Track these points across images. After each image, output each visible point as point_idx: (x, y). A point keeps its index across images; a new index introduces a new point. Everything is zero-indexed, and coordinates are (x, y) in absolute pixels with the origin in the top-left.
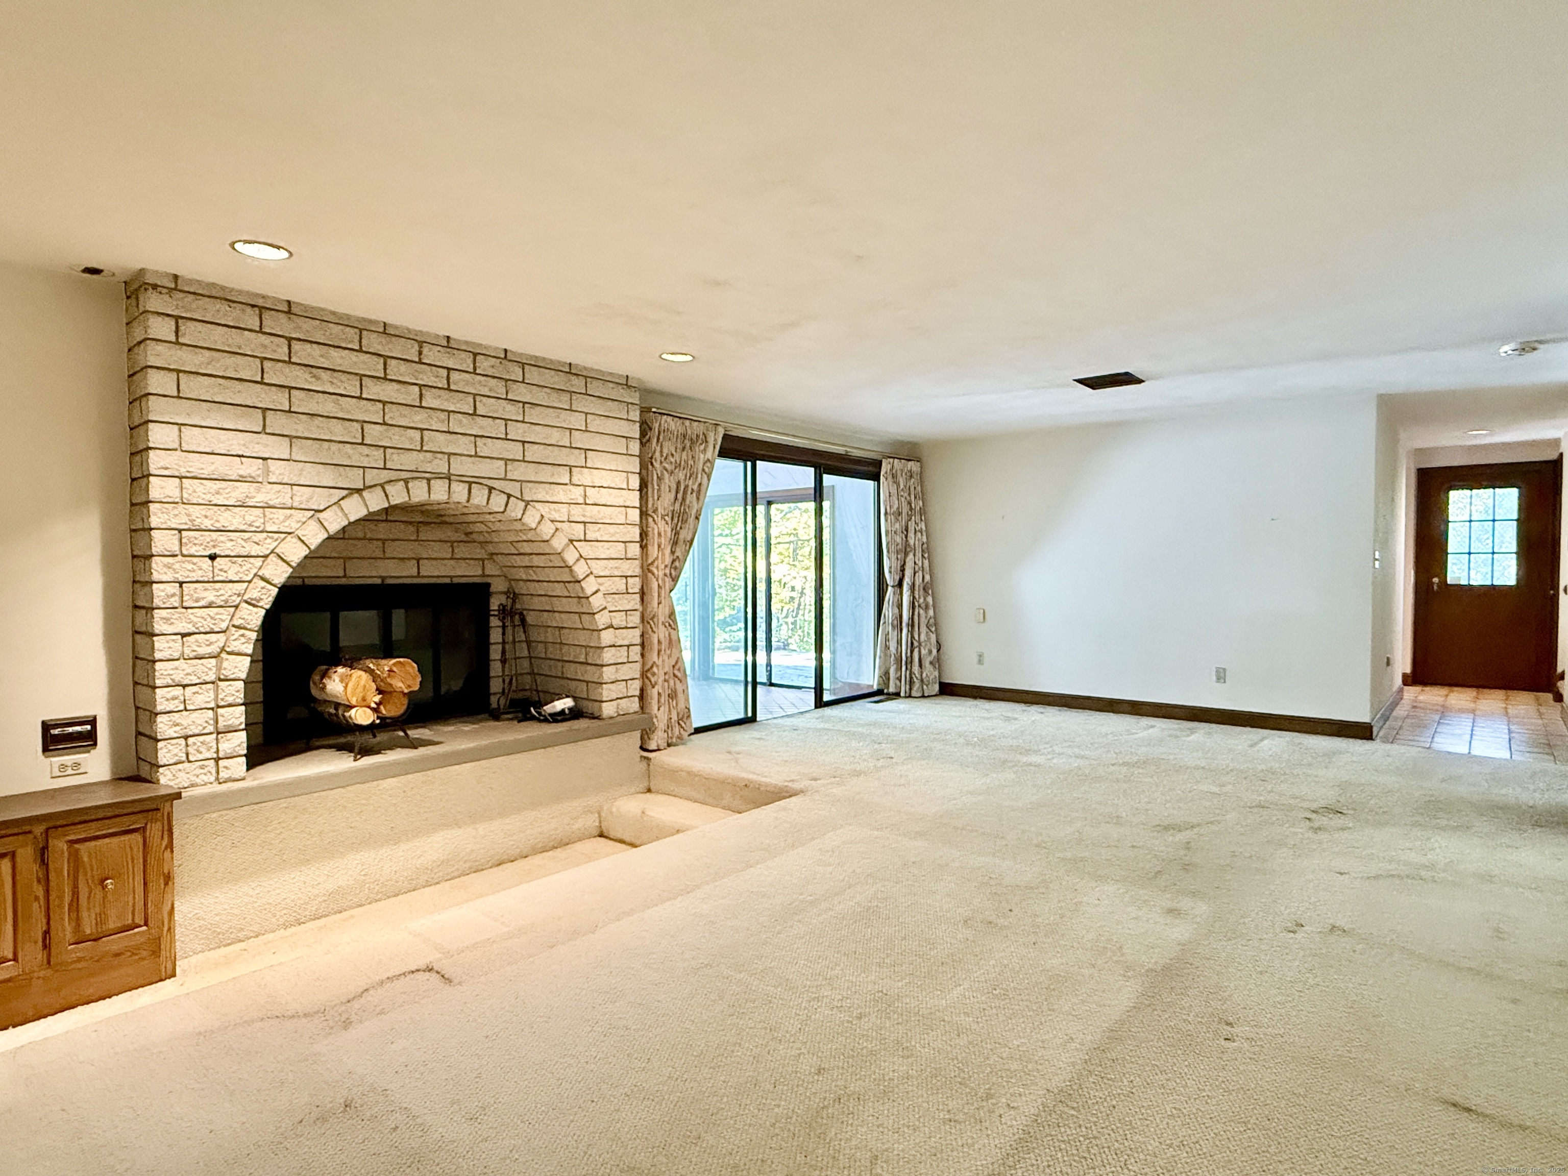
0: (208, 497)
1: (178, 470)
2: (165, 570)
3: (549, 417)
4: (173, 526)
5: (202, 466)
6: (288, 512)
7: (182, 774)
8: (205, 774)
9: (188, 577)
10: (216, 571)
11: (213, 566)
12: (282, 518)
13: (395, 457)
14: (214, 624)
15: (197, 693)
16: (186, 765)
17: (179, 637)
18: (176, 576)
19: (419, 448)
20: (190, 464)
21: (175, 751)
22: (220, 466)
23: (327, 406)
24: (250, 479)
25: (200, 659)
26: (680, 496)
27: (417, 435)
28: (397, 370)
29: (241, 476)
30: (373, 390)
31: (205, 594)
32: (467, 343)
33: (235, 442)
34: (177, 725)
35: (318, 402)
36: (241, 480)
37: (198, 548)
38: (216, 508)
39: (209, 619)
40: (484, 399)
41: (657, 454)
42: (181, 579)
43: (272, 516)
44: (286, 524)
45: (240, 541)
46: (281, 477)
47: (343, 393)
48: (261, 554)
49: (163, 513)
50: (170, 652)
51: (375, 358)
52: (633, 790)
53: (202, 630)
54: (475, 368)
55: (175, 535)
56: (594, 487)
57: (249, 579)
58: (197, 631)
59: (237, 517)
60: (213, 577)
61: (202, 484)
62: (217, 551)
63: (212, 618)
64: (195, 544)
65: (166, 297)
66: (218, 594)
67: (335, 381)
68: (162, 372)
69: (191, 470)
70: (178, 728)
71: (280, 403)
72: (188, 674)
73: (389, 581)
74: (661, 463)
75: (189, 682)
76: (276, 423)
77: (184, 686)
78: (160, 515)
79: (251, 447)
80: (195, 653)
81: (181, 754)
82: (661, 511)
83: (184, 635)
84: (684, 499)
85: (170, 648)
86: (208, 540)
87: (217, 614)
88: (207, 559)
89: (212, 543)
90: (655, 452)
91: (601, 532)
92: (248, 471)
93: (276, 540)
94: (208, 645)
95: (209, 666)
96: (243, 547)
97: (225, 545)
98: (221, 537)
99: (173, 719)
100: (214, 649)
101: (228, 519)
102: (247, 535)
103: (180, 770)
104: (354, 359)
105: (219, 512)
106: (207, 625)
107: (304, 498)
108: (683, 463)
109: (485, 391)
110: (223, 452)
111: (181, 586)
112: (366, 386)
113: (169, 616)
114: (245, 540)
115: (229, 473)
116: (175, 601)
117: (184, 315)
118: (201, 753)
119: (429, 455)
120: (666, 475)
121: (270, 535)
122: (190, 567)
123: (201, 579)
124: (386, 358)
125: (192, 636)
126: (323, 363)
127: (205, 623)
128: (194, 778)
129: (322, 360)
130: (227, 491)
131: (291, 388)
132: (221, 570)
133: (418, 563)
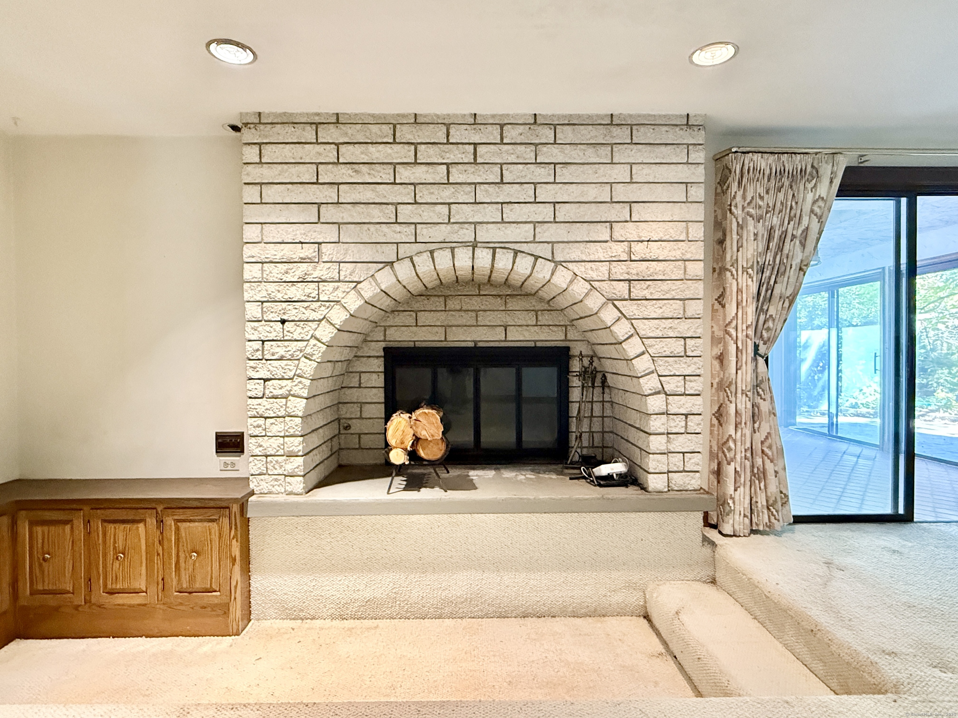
0: (279, 276)
1: (259, 257)
2: (253, 331)
3: (587, 174)
4: (258, 299)
5: (276, 253)
6: (336, 284)
7: (262, 483)
8: (279, 486)
9: (267, 337)
10: (285, 332)
11: (283, 329)
12: (331, 289)
13: (425, 231)
14: (284, 373)
15: (274, 424)
16: (266, 477)
17: (262, 381)
18: (260, 336)
19: (447, 221)
20: (267, 252)
21: (260, 465)
22: (287, 251)
23: (367, 194)
24: (309, 261)
25: (276, 398)
26: (773, 245)
27: (444, 209)
28: (425, 154)
29: (301, 258)
30: (404, 174)
31: (277, 350)
32: (493, 116)
33: (298, 232)
34: (261, 446)
35: (359, 192)
36: (302, 261)
37: (273, 315)
38: (285, 284)
39: (281, 369)
40: (512, 167)
41: (739, 198)
42: (263, 338)
43: (324, 288)
44: (335, 294)
45: (302, 309)
46: (331, 256)
47: (380, 181)
48: (317, 319)
49: (252, 290)
50: (256, 392)
51: (406, 146)
52: (691, 577)
53: (276, 377)
54: (502, 139)
55: (259, 305)
56: (642, 241)
57: (308, 338)
58: (273, 377)
59: (300, 290)
60: (283, 337)
61: (276, 266)
62: (285, 317)
63: (283, 368)
64: (272, 312)
65: (253, 130)
66: (287, 350)
67: (372, 172)
68: (251, 186)
69: (267, 256)
70: (261, 449)
71: (330, 197)
72: (267, 409)
73: (480, 345)
74: (743, 208)
75: (268, 416)
76: (328, 213)
77: (266, 418)
78: (250, 291)
79: (309, 235)
80: (272, 394)
81: (262, 468)
82: (742, 262)
83: (265, 380)
84: (780, 249)
85: (256, 389)
86: (280, 309)
87: (286, 365)
88: (280, 323)
89: (283, 311)
90: (735, 197)
91: (651, 290)
92: (306, 254)
93: (328, 307)
94: (280, 389)
95: (281, 404)
96: (304, 313)
97: (292, 312)
98: (290, 306)
99: (259, 441)
100: (283, 392)
101: (295, 292)
102: (306, 304)
103: (262, 480)
104: (390, 151)
105: (287, 287)
106: (279, 373)
107: (348, 272)
108: (778, 205)
109: (512, 159)
110: (290, 241)
111: (263, 344)
112: (398, 172)
113: (254, 365)
114: (306, 308)
115: (294, 256)
116: (259, 355)
117: (265, 141)
118: (276, 469)
119: (456, 227)
120: (750, 221)
121: (323, 303)
122: (268, 329)
123: (275, 338)
124: (416, 145)
125: (271, 381)
126: (363, 158)
127: (278, 371)
128: (270, 487)
129: (363, 156)
130: (293, 271)
131: (339, 184)
132: (288, 331)
133: (506, 330)
